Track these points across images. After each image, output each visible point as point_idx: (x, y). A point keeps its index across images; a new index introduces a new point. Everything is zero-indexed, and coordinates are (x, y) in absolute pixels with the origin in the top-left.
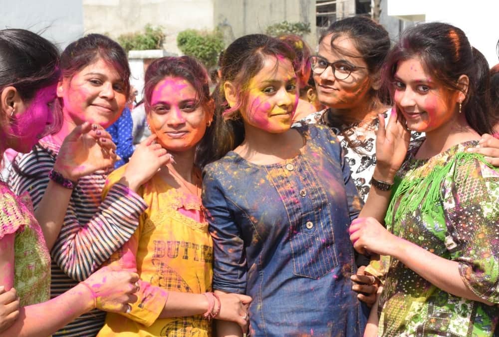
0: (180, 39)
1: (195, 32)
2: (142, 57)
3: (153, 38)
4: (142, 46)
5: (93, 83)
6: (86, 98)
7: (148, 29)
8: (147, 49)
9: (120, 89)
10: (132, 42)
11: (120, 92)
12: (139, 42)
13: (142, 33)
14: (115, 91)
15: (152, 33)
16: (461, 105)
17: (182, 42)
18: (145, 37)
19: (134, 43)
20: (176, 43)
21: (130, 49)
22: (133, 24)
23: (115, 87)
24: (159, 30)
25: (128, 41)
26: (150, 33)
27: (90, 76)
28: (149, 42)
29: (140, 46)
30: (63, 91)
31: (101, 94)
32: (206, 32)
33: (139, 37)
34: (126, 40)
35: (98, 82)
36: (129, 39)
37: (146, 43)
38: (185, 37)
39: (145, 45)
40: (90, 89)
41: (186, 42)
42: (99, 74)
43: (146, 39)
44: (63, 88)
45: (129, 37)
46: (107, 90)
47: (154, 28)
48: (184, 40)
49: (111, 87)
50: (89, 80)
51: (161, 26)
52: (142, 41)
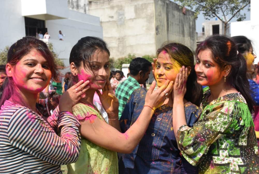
1: (148, 56)
4: (127, 62)
5: (30, 66)
6: (26, 75)
7: (130, 55)
9: (47, 67)
10: (123, 60)
11: (47, 69)
12: (126, 61)
13: (127, 57)
14: (44, 69)
15: (132, 57)
16: (225, 78)
18: (129, 59)
19: (124, 61)
21: (123, 64)
22: (123, 54)
23: (43, 66)
24: (134, 55)
25: (122, 61)
26: (130, 57)
27: (27, 62)
28: (130, 61)
30: (12, 73)
31: (35, 71)
32: (153, 56)
33: (126, 59)
34: (121, 60)
35: (32, 65)
37: (129, 61)
40: (28, 69)
42: (33, 60)
43: (129, 60)
44: (11, 71)
45: (122, 59)
46: (38, 69)
47: (132, 55)
49: (41, 66)
50: (27, 64)
51: (135, 54)
52: (127, 60)
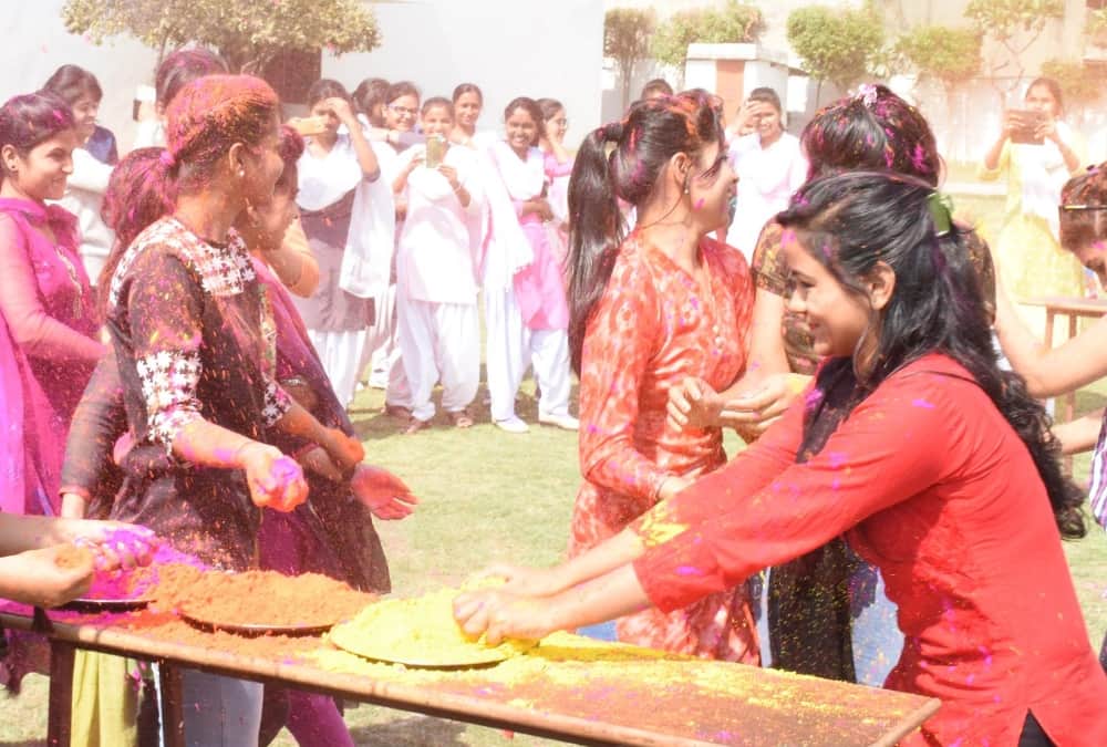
0: (792, 24)
1: (821, 11)
2: (714, 57)
3: (739, 20)
4: (717, 36)
8: (725, 41)
10: (697, 26)
12: (710, 26)
13: (720, 9)
15: (738, 10)
17: (796, 30)
18: (724, 16)
19: (701, 29)
20: (784, 31)
21: (693, 41)
25: (690, 25)
26: (734, 10)
28: (730, 28)
29: (713, 35)
33: (712, 16)
34: (686, 22)
36: (691, 21)
37: (724, 30)
38: (802, 20)
39: (722, 33)
41: (803, 29)
43: (725, 22)
45: (692, 17)
48: (800, 27)
52: (717, 24)
